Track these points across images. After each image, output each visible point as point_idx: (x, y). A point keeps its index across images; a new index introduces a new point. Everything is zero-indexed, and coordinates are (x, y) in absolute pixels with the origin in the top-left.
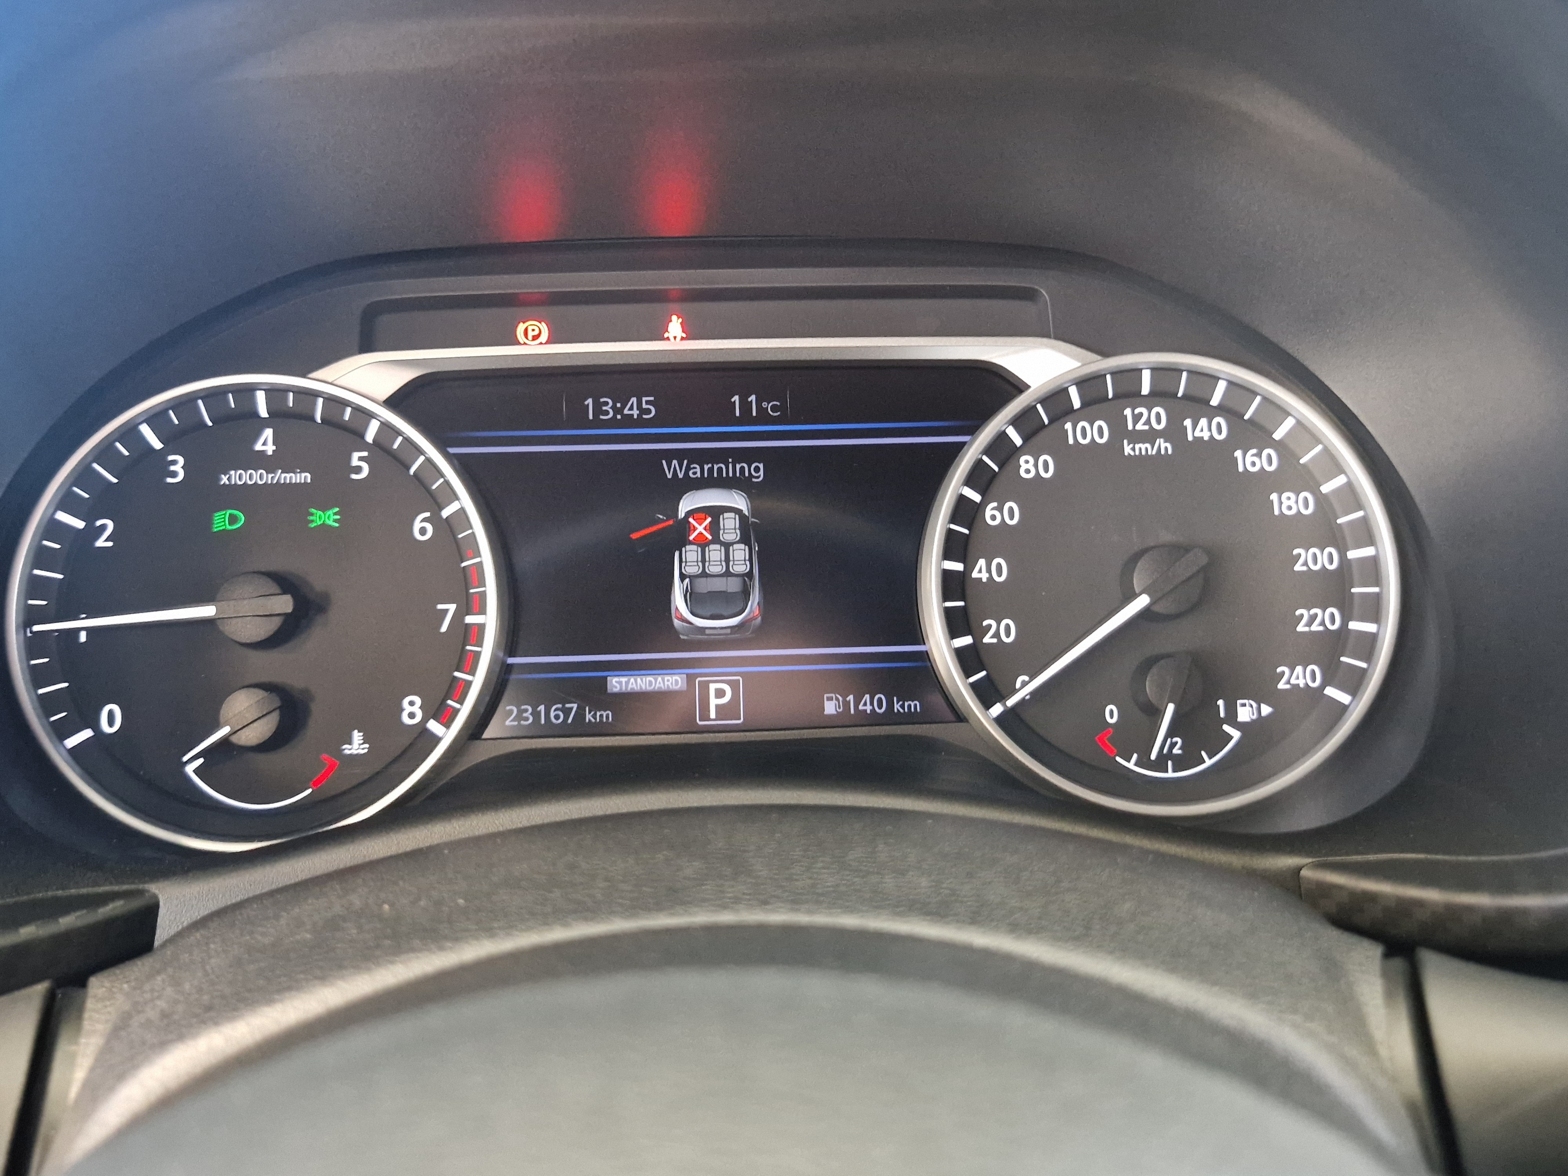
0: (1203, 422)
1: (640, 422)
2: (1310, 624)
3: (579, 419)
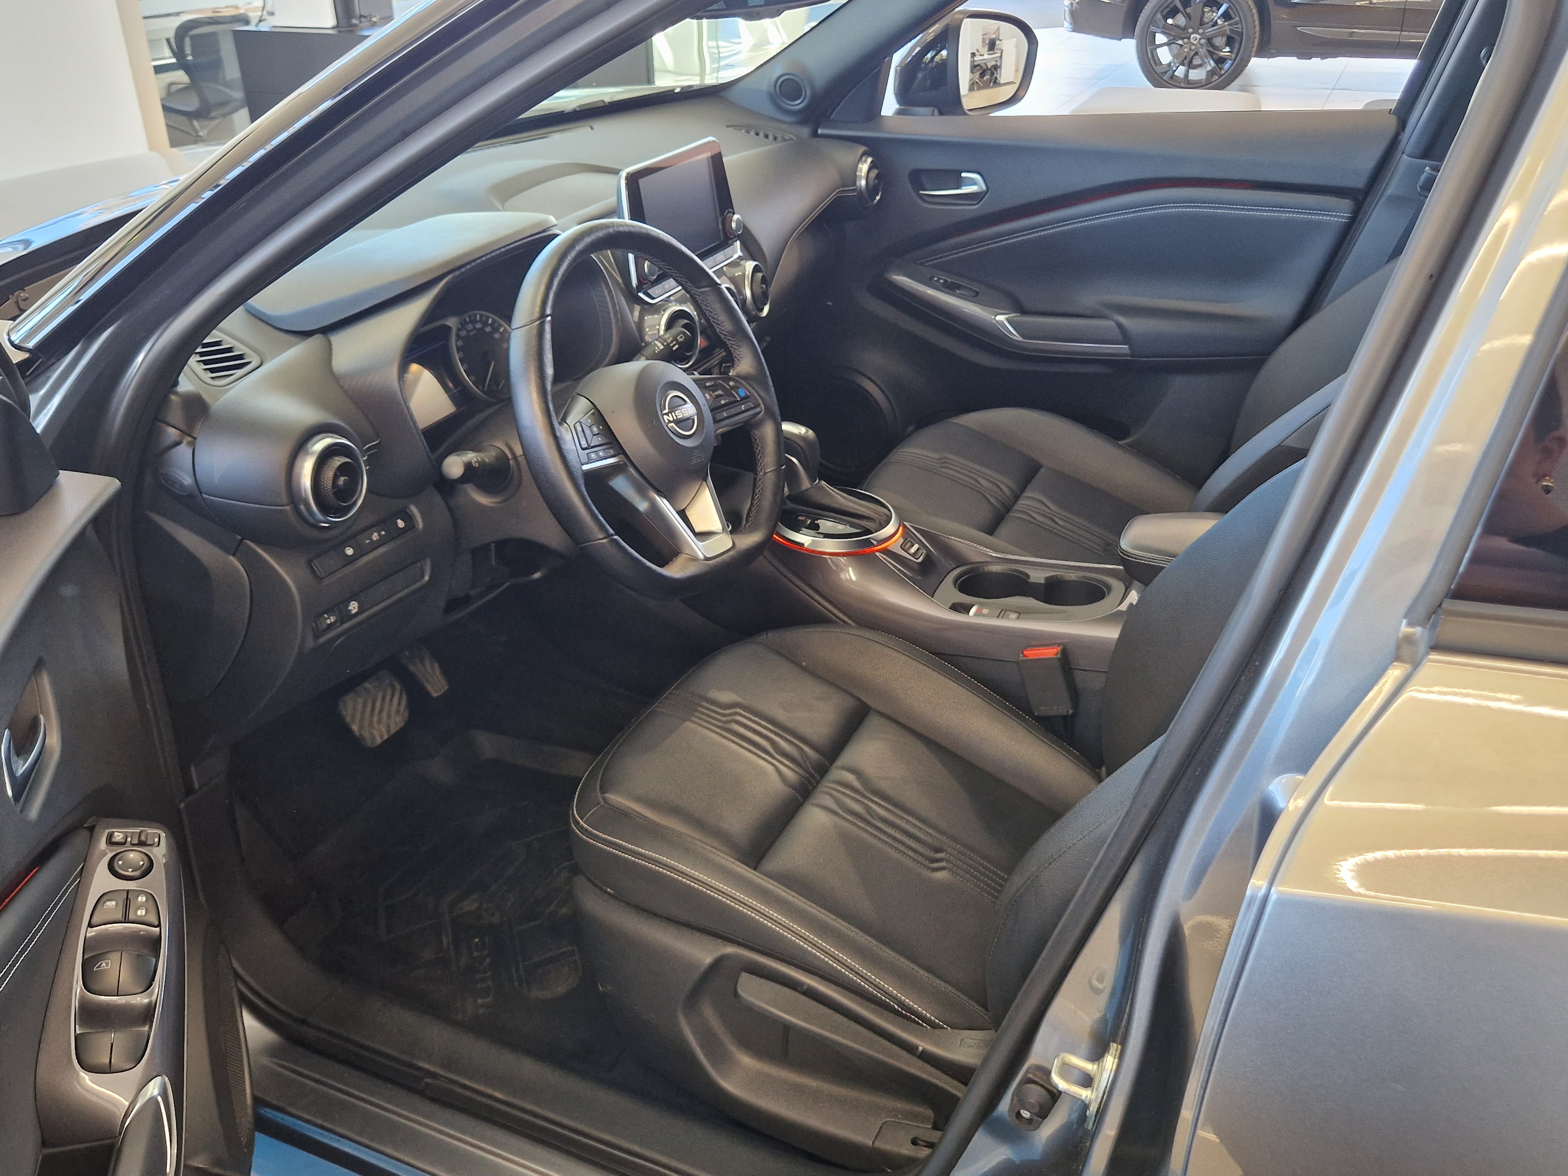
0: (477, 324)
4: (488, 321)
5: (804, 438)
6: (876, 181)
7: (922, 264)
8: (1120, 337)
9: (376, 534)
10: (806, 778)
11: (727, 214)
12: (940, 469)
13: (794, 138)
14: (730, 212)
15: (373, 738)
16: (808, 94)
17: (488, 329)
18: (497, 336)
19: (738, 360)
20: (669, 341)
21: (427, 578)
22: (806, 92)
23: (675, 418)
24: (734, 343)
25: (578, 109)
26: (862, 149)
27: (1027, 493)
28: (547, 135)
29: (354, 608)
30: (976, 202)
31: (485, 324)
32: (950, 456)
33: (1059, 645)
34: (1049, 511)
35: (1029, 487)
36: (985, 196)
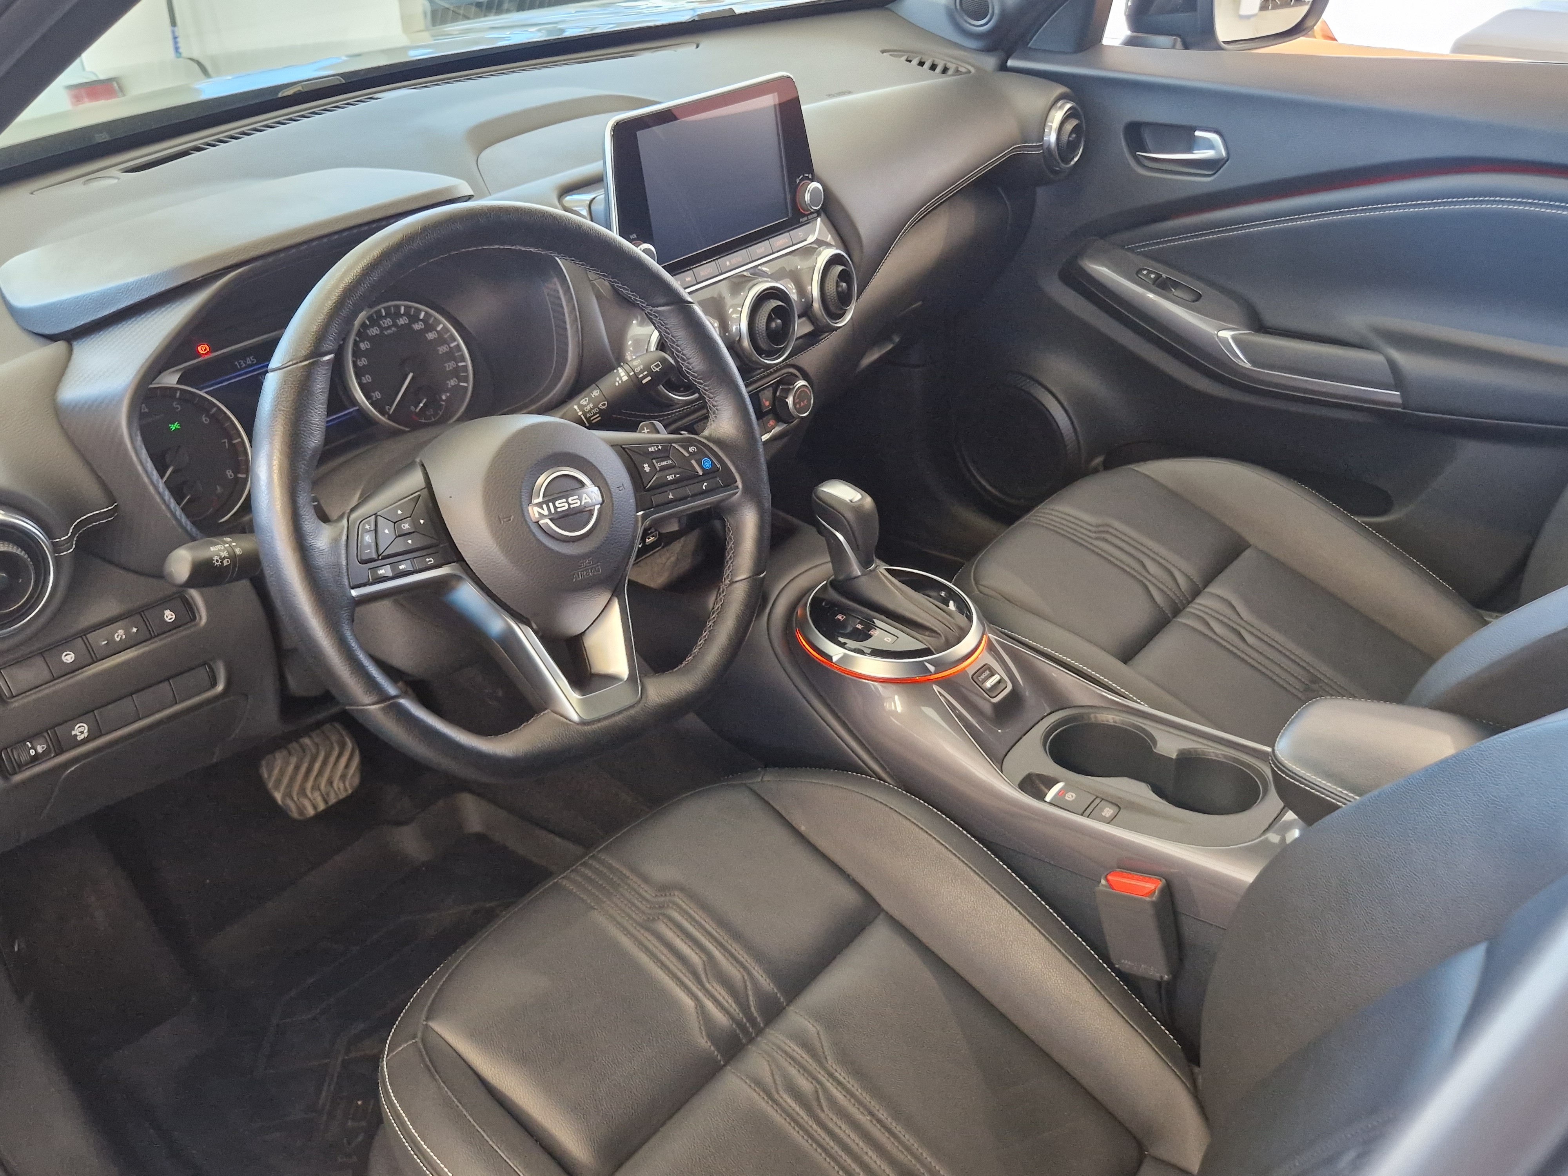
0: (401, 319)
1: (250, 366)
2: (449, 367)
3: (235, 369)
4: (420, 314)
5: (856, 509)
6: (1074, 136)
7: (1132, 250)
8: (1391, 380)
9: (121, 632)
10: (739, 1024)
11: (801, 180)
12: (1096, 542)
13: (973, 70)
14: (808, 178)
15: (301, 810)
16: (997, 11)
17: (418, 326)
18: (431, 336)
19: (714, 413)
20: (637, 370)
21: (220, 687)
22: (993, 9)
23: (553, 511)
24: (707, 388)
25: (696, 19)
26: (1061, 89)
27: (1212, 589)
28: (636, 52)
29: (82, 732)
30: (1212, 173)
31: (414, 318)
32: (1116, 524)
33: (1161, 875)
34: (1239, 621)
35: (1222, 577)
36: (1225, 163)
